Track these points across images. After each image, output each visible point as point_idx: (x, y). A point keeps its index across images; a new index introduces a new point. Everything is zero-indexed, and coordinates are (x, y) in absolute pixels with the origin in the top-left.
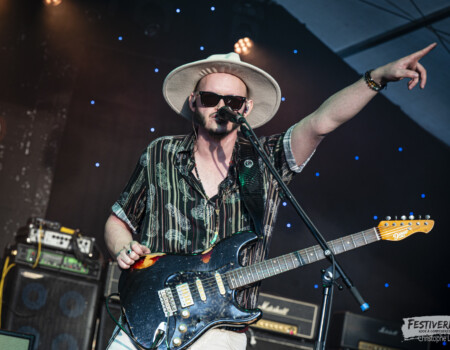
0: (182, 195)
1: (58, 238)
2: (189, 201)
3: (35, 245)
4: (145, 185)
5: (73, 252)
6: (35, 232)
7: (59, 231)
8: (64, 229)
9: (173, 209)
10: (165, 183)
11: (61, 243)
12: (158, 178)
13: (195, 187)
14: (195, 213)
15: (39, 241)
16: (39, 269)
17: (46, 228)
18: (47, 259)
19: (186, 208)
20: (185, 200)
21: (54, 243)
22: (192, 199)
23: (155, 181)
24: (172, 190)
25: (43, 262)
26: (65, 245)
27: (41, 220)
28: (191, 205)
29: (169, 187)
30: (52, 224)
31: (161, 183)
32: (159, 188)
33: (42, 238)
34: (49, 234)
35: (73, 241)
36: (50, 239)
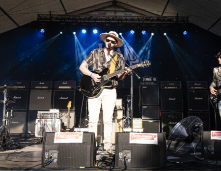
0: (101, 61)
4: (93, 58)
5: (153, 81)
6: (144, 79)
7: (149, 78)
9: (99, 64)
10: (97, 58)
13: (104, 59)
14: (104, 65)
16: (146, 86)
17: (146, 77)
18: (147, 84)
19: (102, 63)
21: (148, 80)
23: (95, 57)
26: (151, 80)
28: (103, 63)
35: (152, 79)
36: (147, 79)
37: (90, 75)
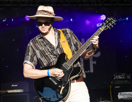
0: (48, 50)
1: (121, 76)
2: (51, 50)
3: (116, 79)
4: (34, 51)
5: (126, 79)
6: (115, 76)
7: (121, 75)
8: (122, 74)
11: (123, 77)
12: (38, 48)
15: (117, 78)
16: (119, 85)
19: (52, 53)
20: (50, 51)
21: (121, 78)
22: (52, 50)
23: (38, 49)
24: (45, 49)
25: (119, 83)
27: (116, 73)
29: (44, 49)
30: (119, 73)
31: (40, 49)
32: (40, 50)
33: (118, 77)
34: (119, 76)
35: (125, 76)
37: (47, 75)
